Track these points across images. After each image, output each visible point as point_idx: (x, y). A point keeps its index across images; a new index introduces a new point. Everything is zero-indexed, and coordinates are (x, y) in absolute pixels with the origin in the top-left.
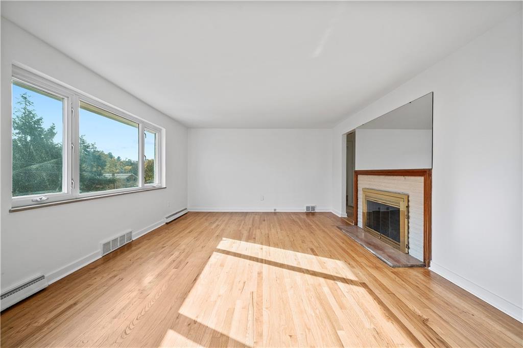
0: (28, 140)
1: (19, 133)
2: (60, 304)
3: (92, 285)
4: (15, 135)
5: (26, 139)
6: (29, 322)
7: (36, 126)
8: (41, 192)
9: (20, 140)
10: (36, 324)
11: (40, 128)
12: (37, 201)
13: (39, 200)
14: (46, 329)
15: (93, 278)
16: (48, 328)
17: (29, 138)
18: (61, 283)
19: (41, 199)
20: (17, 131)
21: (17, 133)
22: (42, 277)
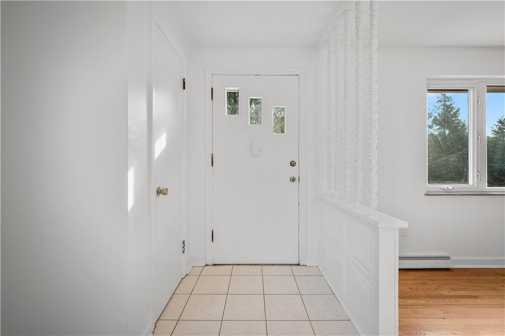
0: (446, 134)
1: (440, 129)
2: (462, 289)
3: (499, 290)
4: (436, 130)
5: (445, 133)
6: (436, 287)
7: (454, 119)
8: (448, 182)
9: (440, 134)
10: (441, 292)
11: (457, 120)
12: (445, 189)
13: (446, 188)
14: (447, 300)
15: (501, 285)
16: (450, 301)
17: (447, 132)
18: (465, 271)
19: (447, 188)
20: (438, 127)
21: (438, 129)
22: (448, 258)
